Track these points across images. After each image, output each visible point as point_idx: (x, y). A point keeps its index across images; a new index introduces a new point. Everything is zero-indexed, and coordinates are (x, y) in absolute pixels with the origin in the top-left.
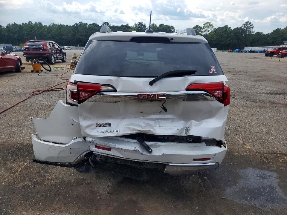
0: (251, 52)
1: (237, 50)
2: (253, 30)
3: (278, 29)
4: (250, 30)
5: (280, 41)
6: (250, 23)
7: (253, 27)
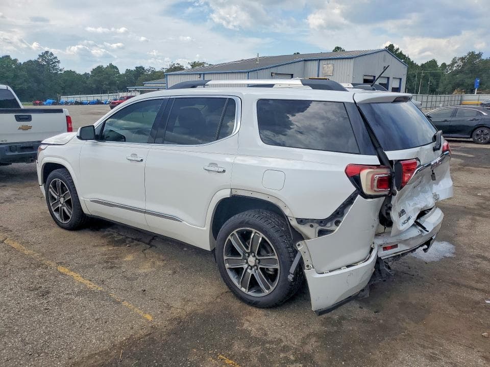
0: (77, 103)
1: (51, 101)
2: (61, 66)
3: (99, 67)
4: (55, 66)
5: (107, 85)
6: (52, 54)
7: (58, 62)
